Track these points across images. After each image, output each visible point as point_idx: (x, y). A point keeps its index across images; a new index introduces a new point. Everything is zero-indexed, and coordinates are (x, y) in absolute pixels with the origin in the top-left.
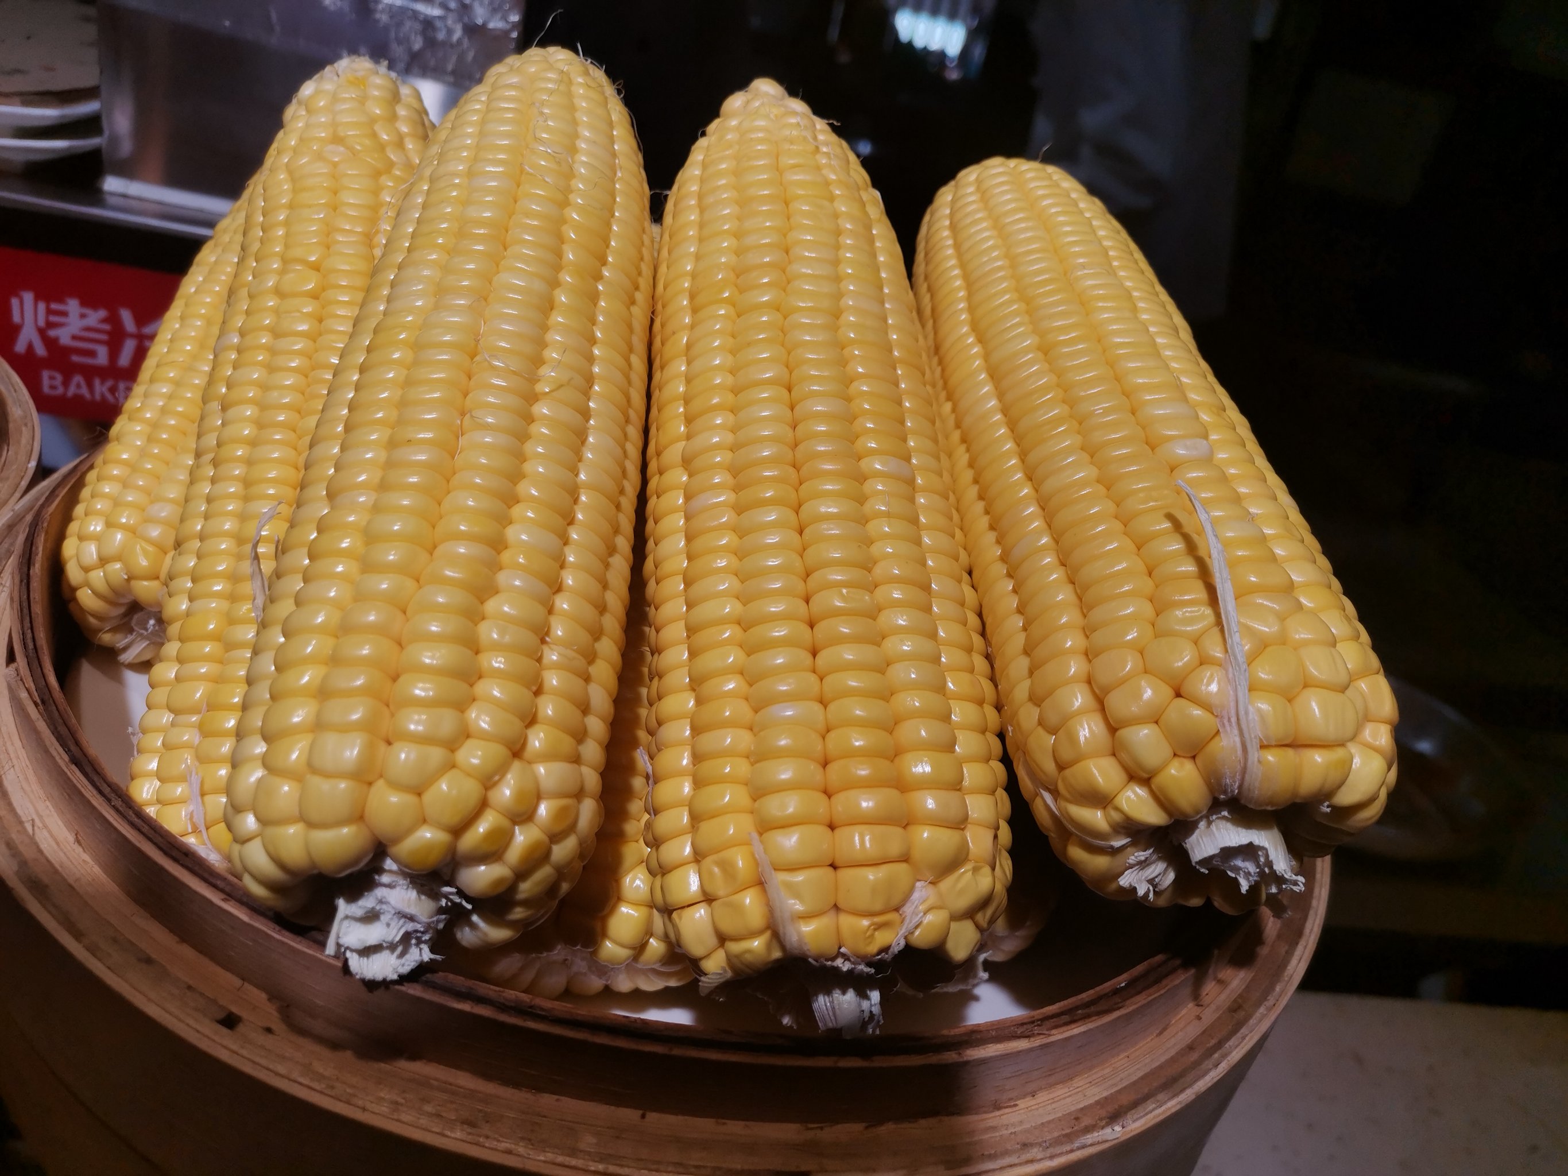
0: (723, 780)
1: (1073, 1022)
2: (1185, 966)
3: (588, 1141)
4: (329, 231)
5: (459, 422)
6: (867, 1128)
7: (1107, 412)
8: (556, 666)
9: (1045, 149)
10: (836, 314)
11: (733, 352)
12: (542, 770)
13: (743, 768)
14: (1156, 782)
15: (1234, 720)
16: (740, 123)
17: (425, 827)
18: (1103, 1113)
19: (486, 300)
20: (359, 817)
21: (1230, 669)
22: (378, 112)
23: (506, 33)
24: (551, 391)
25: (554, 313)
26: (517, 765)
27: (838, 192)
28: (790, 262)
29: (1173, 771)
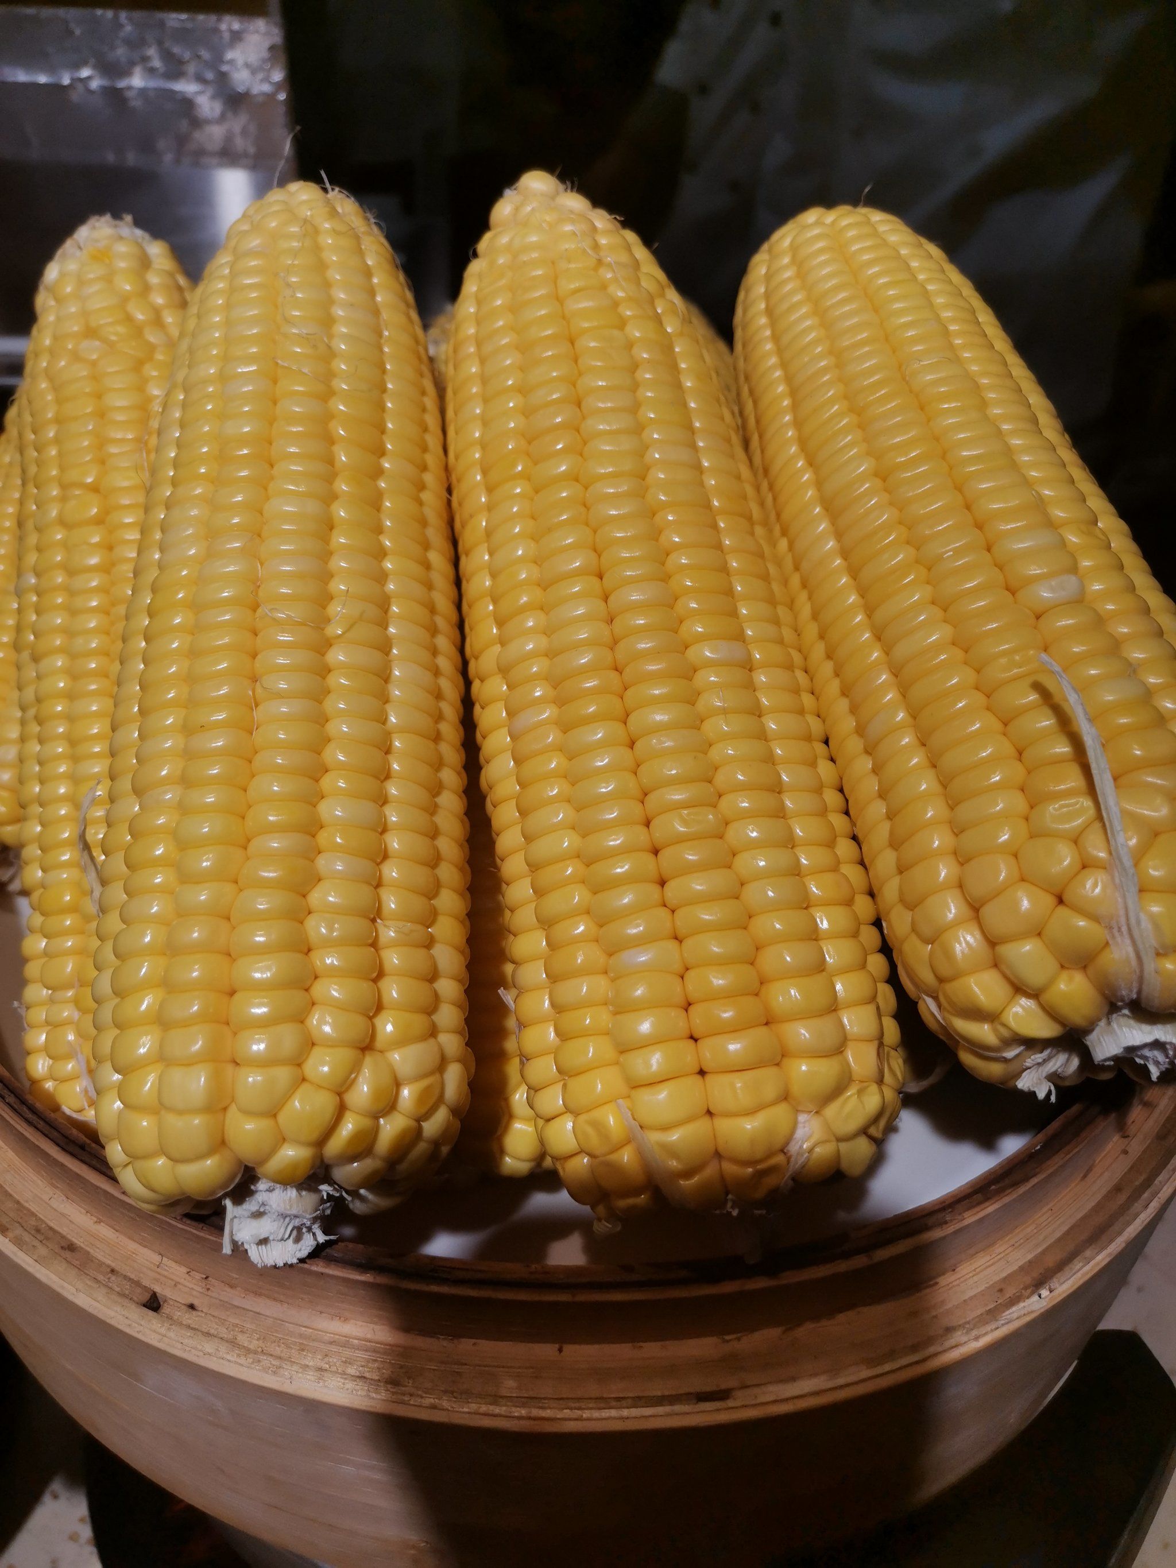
0: (585, 1033)
1: (987, 1199)
2: (1105, 1112)
3: (509, 1386)
4: (101, 442)
5: (251, 693)
6: (784, 1332)
7: (958, 553)
8: (395, 944)
9: (867, 190)
10: (641, 474)
11: (535, 537)
12: (396, 1056)
13: (604, 1017)
14: (1046, 997)
15: (1124, 929)
16: (512, 240)
17: (286, 1146)
18: (1028, 1280)
19: (259, 536)
20: (220, 1144)
21: (1116, 874)
22: (128, 288)
23: (271, 97)
24: (344, 633)
25: (335, 532)
26: (369, 1060)
27: (628, 313)
28: (584, 418)
29: (1062, 986)
